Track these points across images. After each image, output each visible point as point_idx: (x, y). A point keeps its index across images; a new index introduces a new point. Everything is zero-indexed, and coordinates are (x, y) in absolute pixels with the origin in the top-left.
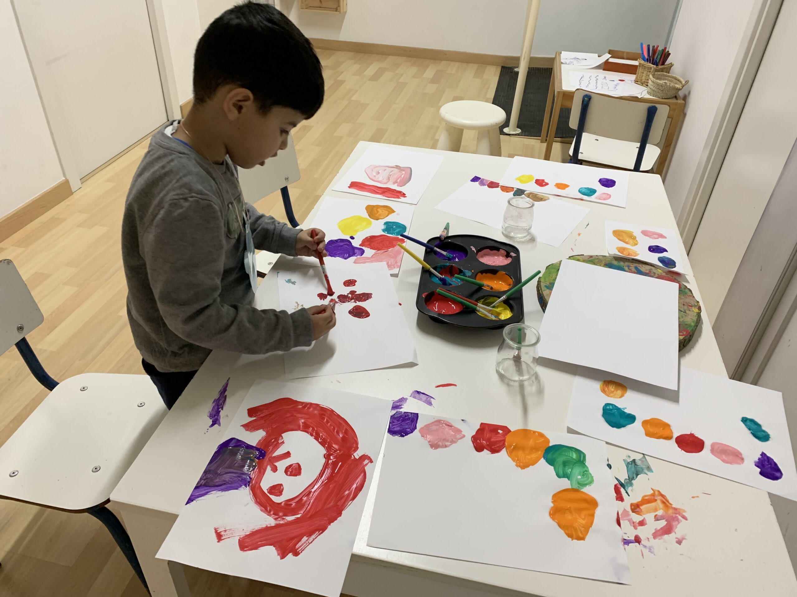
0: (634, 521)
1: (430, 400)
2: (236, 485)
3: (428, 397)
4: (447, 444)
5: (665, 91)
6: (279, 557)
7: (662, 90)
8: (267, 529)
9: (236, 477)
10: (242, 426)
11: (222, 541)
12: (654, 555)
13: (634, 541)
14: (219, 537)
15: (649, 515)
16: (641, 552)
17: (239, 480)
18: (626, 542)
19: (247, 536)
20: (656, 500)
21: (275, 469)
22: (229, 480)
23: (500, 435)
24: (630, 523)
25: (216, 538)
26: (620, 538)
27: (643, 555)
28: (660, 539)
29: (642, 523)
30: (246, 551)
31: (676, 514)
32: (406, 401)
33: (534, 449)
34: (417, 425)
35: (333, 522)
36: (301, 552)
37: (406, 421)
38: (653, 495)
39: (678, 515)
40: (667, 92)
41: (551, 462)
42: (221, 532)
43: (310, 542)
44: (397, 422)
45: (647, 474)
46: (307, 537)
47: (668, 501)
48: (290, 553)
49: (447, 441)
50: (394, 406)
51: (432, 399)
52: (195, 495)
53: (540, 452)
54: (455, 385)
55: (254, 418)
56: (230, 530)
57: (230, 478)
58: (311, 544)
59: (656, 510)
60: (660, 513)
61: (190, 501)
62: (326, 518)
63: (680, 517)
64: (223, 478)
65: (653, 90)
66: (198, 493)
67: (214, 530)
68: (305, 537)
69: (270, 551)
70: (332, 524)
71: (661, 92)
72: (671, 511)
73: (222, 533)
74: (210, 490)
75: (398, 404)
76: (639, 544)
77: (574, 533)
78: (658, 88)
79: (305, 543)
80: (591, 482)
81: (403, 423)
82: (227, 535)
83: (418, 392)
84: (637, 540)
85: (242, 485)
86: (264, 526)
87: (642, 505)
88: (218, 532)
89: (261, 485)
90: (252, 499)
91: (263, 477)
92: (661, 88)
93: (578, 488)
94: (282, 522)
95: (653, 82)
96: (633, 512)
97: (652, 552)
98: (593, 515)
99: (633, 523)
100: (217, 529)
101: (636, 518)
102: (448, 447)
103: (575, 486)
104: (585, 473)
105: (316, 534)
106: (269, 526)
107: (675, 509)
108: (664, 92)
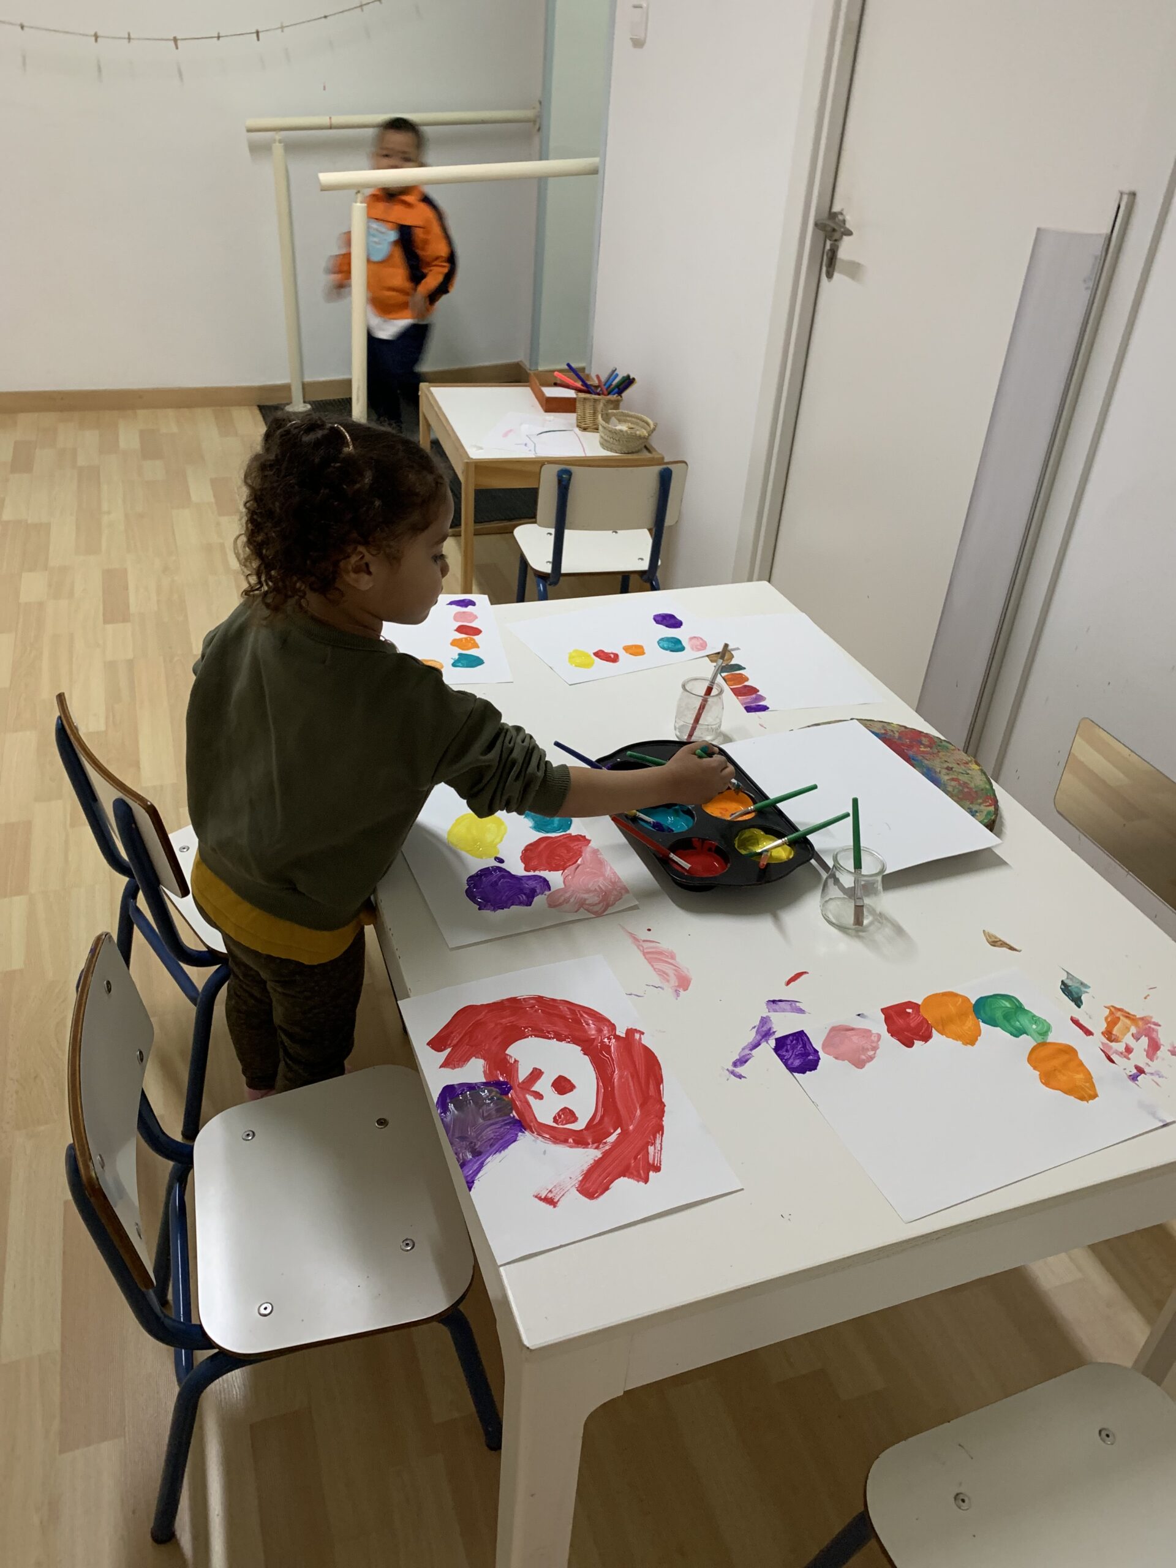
0: (1121, 1051)
1: (796, 1007)
2: (508, 1137)
3: (789, 1003)
4: (871, 1053)
5: (623, 441)
6: (642, 1184)
7: (617, 439)
8: (597, 1163)
9: (501, 1127)
10: (441, 1067)
11: (559, 1203)
12: (1166, 1078)
13: (1139, 1073)
14: (550, 1201)
15: (1126, 1037)
16: (1153, 1082)
17: (508, 1129)
18: (1134, 1078)
19: (581, 1181)
20: (1119, 1018)
21: (539, 1096)
22: (495, 1136)
23: (914, 1016)
24: (1118, 1055)
25: (548, 1205)
26: (1126, 1077)
27: (1158, 1084)
28: (1157, 1059)
29: (1129, 1050)
30: (598, 1197)
31: (1147, 1024)
32: (771, 1020)
33: (962, 1015)
34: (814, 1046)
35: (663, 1116)
36: (660, 1164)
37: (797, 1047)
38: (1111, 1013)
39: (1149, 1025)
40: (625, 442)
41: (993, 1023)
42: (546, 1196)
43: (659, 1149)
44: (787, 1054)
45: (1087, 992)
46: (651, 1146)
47: (1129, 1013)
48: (649, 1171)
49: (868, 1050)
50: (763, 1033)
51: (798, 1004)
52: (470, 1174)
53: (970, 1017)
54: (805, 973)
55: (449, 1050)
56: (555, 1186)
57: (493, 1132)
58: (662, 1151)
59: (1128, 1029)
60: (1133, 1030)
61: (471, 1185)
62: (652, 1117)
63: (1153, 1026)
64: (485, 1138)
65: (606, 440)
66: (470, 1170)
67: (537, 1199)
68: (649, 1147)
69: (623, 1185)
70: (664, 1119)
71: (616, 443)
72: (1140, 1023)
73: (550, 1196)
74: (483, 1159)
75: (765, 1029)
76: (1146, 1074)
77: (1084, 1094)
78: (611, 436)
79: (655, 1153)
80: (1049, 1028)
81: (795, 1051)
82: (557, 1194)
83: (774, 1002)
84: (1140, 1071)
85: (516, 1133)
86: (592, 1162)
87: (1112, 1030)
88: (543, 1197)
89: (540, 1120)
90: (546, 1142)
91: (532, 1111)
92: (615, 436)
93: (1043, 1040)
94: (607, 1148)
95: (604, 428)
96: (1112, 1041)
97: (1163, 1077)
98: (1081, 1064)
99: (1122, 1053)
100: (539, 1196)
101: (1120, 1047)
102: (874, 1057)
103: (1040, 1039)
104: (1035, 1019)
105: (658, 1137)
106: (596, 1159)
107: (1142, 1019)
108: (621, 442)
